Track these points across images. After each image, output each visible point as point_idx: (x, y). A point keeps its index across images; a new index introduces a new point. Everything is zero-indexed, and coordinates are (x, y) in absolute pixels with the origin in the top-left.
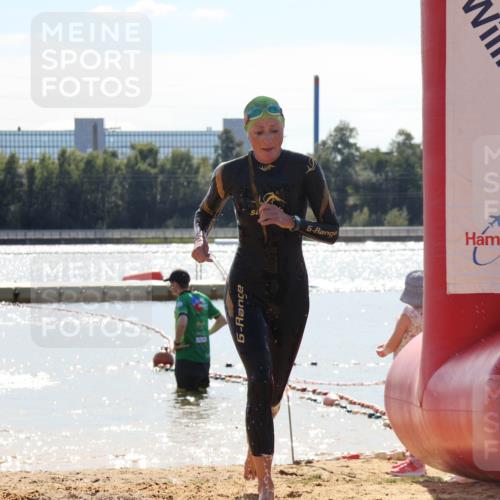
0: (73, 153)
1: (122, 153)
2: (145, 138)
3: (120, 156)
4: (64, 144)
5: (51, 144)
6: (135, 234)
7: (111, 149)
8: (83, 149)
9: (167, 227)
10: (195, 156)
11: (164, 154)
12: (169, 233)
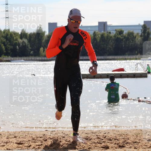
0: (97, 33)
1: (112, 32)
2: (119, 27)
3: (112, 33)
4: (95, 30)
5: (91, 30)
6: (116, 57)
7: (109, 31)
8: (101, 31)
9: (126, 55)
10: (135, 33)
11: (125, 32)
12: (126, 57)
